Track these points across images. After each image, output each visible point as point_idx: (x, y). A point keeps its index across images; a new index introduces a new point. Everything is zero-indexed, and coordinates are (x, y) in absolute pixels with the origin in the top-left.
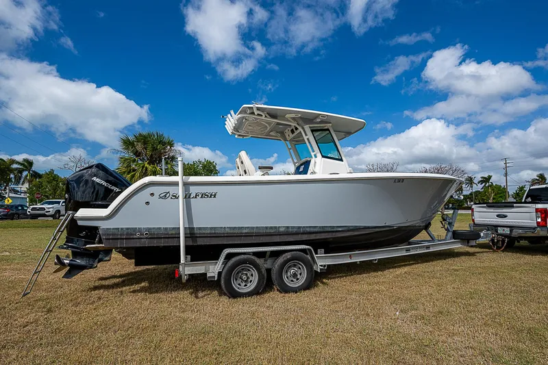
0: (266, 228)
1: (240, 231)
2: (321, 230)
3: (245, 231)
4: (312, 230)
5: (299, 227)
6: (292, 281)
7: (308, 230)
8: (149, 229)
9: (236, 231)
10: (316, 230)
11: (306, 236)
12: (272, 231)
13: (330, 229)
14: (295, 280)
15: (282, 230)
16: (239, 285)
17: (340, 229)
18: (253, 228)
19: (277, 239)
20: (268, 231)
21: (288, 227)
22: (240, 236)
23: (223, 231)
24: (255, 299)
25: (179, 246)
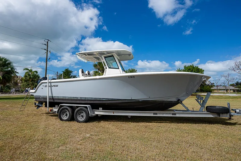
0: (74, 97)
1: (65, 98)
2: (95, 99)
3: (67, 98)
4: (91, 99)
5: (85, 98)
6: (81, 118)
7: (89, 99)
8: (43, 96)
9: (64, 98)
10: (93, 99)
11: (89, 101)
12: (76, 99)
13: (99, 99)
14: (82, 118)
15: (79, 98)
16: (64, 117)
17: (104, 100)
18: (69, 97)
19: (78, 102)
20: (74, 98)
21: (81, 98)
22: (66, 100)
23: (60, 98)
24: (67, 122)
25: (47, 102)
